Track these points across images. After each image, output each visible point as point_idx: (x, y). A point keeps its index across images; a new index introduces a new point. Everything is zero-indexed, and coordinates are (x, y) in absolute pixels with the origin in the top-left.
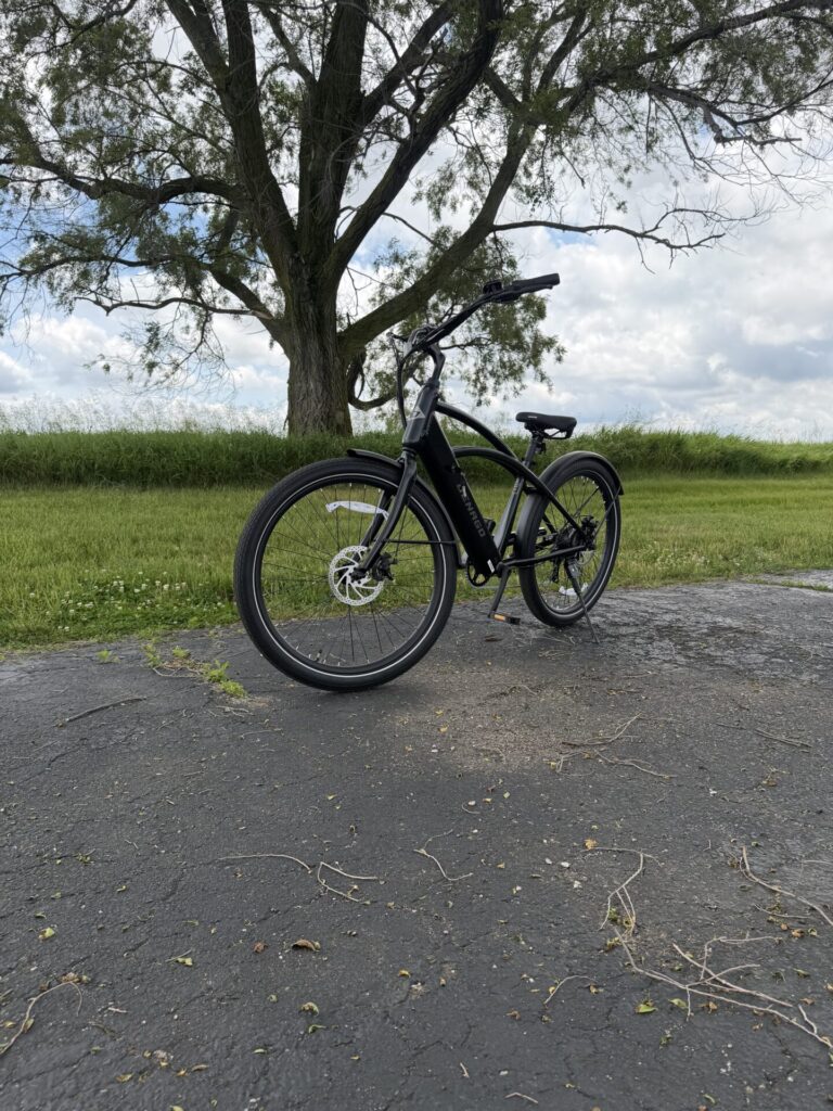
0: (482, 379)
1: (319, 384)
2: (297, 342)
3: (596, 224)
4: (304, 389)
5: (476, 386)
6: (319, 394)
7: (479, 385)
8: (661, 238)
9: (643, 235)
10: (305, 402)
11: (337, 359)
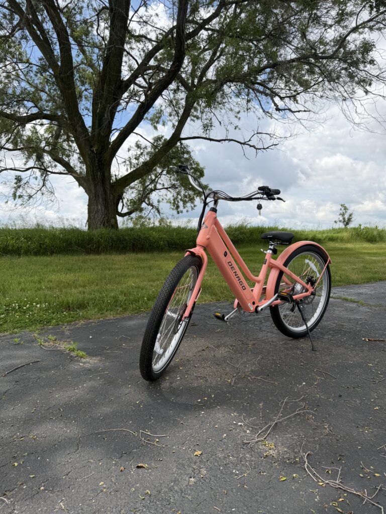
0: (176, 202)
1: (103, 207)
2: (92, 188)
3: (224, 139)
4: (96, 209)
5: (174, 206)
6: (103, 211)
7: (176, 206)
8: (252, 145)
9: (244, 144)
10: (96, 214)
11: (111, 195)
